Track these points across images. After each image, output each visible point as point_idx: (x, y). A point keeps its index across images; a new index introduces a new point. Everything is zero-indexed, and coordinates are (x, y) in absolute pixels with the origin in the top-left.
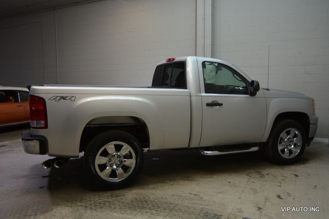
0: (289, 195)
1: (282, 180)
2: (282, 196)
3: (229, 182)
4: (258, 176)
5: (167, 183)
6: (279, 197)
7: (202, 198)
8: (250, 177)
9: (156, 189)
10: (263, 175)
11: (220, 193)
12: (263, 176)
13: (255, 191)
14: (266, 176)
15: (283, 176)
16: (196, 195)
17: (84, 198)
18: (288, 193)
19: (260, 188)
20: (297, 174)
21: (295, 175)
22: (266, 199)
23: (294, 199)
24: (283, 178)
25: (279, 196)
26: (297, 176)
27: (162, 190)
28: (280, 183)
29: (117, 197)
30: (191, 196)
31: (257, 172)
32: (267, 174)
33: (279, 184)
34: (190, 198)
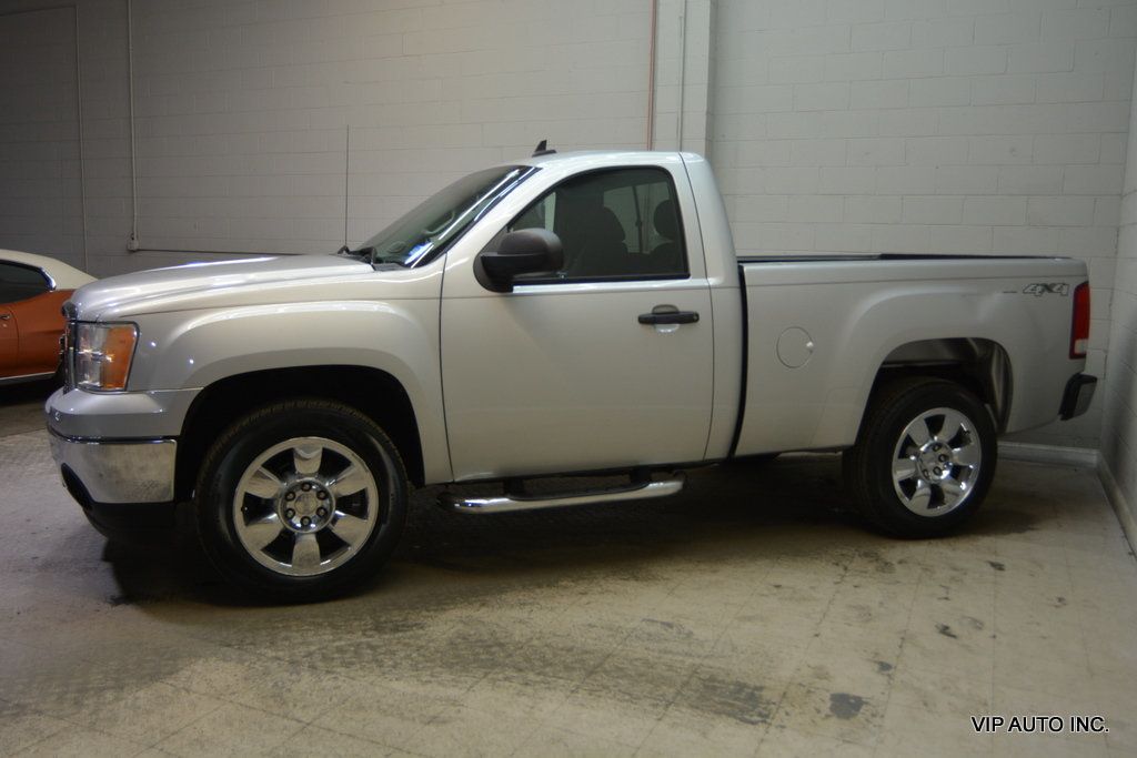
0: (978, 625)
1: (953, 579)
2: (955, 628)
3: (778, 587)
4: (871, 568)
5: (565, 587)
6: (945, 630)
7: (690, 634)
8: (846, 569)
9: (528, 608)
10: (886, 564)
11: (750, 619)
12: (886, 567)
13: (866, 615)
14: (898, 568)
15: (955, 569)
16: (670, 625)
17: (283, 634)
18: (975, 621)
19: (881, 604)
20: (998, 560)
21: (993, 565)
22: (905, 638)
23: (994, 637)
24: (954, 573)
25: (947, 628)
26: (999, 567)
27: (552, 609)
28: (947, 588)
29: (396, 629)
30: (653, 629)
31: (866, 555)
32: (900, 562)
33: (942, 593)
34: (650, 635)
